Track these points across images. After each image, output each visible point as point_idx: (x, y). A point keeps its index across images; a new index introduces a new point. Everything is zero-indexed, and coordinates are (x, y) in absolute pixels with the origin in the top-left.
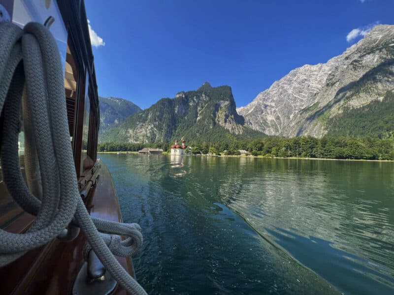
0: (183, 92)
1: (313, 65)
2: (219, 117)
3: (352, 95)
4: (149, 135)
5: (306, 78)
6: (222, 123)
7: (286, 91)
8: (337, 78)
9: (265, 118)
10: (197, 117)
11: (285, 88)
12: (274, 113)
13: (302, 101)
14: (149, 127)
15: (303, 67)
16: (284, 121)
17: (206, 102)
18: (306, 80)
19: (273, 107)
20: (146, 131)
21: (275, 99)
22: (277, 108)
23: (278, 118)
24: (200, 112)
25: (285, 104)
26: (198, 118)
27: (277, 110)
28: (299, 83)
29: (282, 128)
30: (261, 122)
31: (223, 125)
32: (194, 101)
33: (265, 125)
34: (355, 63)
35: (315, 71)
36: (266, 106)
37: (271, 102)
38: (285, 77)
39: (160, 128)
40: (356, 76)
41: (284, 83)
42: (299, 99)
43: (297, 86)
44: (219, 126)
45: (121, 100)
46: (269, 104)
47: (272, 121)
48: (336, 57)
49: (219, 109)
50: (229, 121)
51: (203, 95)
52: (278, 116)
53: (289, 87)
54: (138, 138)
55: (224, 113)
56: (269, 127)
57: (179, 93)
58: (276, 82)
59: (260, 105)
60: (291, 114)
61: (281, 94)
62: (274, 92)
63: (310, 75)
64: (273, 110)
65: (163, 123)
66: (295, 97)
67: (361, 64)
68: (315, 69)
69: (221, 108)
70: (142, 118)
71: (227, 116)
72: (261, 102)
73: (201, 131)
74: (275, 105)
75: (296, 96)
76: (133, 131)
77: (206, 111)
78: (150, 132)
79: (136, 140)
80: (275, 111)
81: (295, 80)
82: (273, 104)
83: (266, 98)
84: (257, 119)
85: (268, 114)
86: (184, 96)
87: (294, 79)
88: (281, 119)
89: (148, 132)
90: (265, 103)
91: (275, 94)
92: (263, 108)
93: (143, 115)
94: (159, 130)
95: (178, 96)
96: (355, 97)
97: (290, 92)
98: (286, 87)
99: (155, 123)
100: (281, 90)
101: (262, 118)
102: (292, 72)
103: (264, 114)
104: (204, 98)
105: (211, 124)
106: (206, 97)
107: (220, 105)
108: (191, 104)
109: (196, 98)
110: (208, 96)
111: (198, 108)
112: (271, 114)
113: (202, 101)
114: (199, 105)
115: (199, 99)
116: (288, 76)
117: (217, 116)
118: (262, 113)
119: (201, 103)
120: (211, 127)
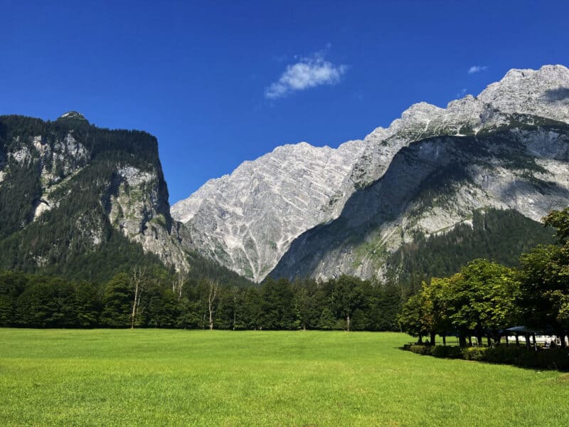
1: (316, 146)
3: (422, 210)
5: (305, 168)
6: (131, 233)
7: (267, 186)
8: (371, 175)
9: (221, 241)
10: (36, 203)
11: (266, 179)
12: (242, 231)
13: (299, 213)
15: (298, 145)
16: (264, 252)
17: (75, 162)
18: (304, 171)
19: (239, 218)
21: (243, 200)
22: (248, 220)
23: (250, 244)
24: (54, 188)
25: (266, 215)
26: (40, 209)
27: (248, 225)
28: (293, 175)
29: (259, 270)
30: (213, 249)
31: (137, 238)
32: (32, 149)
33: (221, 257)
34: (406, 153)
35: (320, 159)
36: (223, 213)
37: (235, 205)
38: (264, 158)
40: (412, 176)
41: (264, 170)
42: (292, 207)
43: (290, 180)
46: (231, 209)
47: (236, 250)
48: (353, 142)
49: (122, 190)
50: (154, 229)
51: (70, 139)
52: (251, 241)
53: (272, 179)
55: (138, 205)
58: (246, 163)
59: (209, 208)
60: (278, 240)
61: (257, 191)
62: (242, 184)
63: (311, 164)
64: (239, 224)
66: (287, 204)
67: (416, 156)
68: (318, 155)
69: (127, 187)
71: (147, 216)
72: (212, 201)
74: (244, 213)
75: (288, 201)
77: (76, 190)
80: (243, 228)
81: (285, 168)
82: (239, 211)
83: (224, 194)
84: (202, 242)
85: (227, 231)
87: (283, 166)
88: (257, 247)
90: (221, 205)
91: (243, 188)
92: (216, 217)
96: (428, 214)
97: (276, 189)
98: (268, 178)
100: (257, 183)
101: (214, 240)
102: (278, 149)
103: (218, 230)
104: (72, 147)
105: (96, 228)
106: (78, 148)
107: (124, 179)
108: (20, 156)
109: (42, 143)
110: (87, 146)
111: (46, 176)
112: (235, 233)
113: (62, 158)
114: (49, 168)
115: (52, 146)
116: (271, 157)
117: (114, 209)
118: (214, 228)
119: (58, 160)
120: (97, 241)
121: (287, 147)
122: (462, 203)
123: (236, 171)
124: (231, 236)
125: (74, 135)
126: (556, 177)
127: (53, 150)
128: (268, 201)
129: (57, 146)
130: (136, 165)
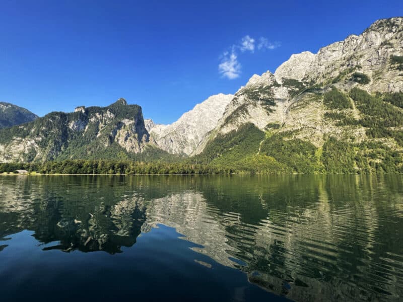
0: (84, 107)
2: (120, 134)
4: (27, 152)
6: (121, 142)
7: (204, 114)
9: (186, 137)
10: (97, 134)
11: (204, 111)
12: (194, 133)
14: (29, 143)
17: (110, 119)
18: (219, 106)
19: (194, 127)
20: (25, 148)
21: (196, 120)
22: (197, 128)
24: (102, 129)
26: (98, 136)
27: (197, 130)
28: (215, 108)
30: (182, 140)
31: (123, 143)
32: (96, 117)
33: (185, 143)
36: (188, 126)
37: (193, 122)
39: (43, 145)
41: (204, 107)
43: (213, 111)
44: (117, 144)
45: (7, 105)
46: (191, 124)
47: (191, 140)
49: (123, 127)
50: (130, 139)
51: (108, 112)
52: (197, 136)
53: (207, 110)
54: (12, 155)
55: (126, 132)
56: (188, 146)
57: (78, 108)
58: (198, 105)
59: (182, 124)
61: (201, 116)
62: (196, 114)
63: (222, 103)
64: (194, 129)
65: (50, 139)
68: (226, 98)
69: (125, 126)
70: (22, 132)
71: (128, 135)
72: (184, 122)
73: (93, 149)
74: (196, 125)
75: (212, 120)
76: (5, 147)
77: (107, 129)
78: (29, 149)
79: (7, 158)
80: (195, 131)
81: (212, 106)
82: (194, 125)
83: (189, 119)
84: (178, 138)
85: (190, 133)
86: (83, 111)
89: (26, 148)
90: (187, 123)
91: (196, 115)
92: (185, 128)
93: (25, 129)
94: (42, 147)
95: (76, 110)
97: (207, 115)
99: (37, 139)
100: (201, 113)
101: (183, 137)
102: (210, 98)
103: (185, 133)
104: (109, 115)
105: (106, 142)
106: (111, 114)
107: (124, 124)
108: (92, 120)
109: (99, 115)
110: (114, 113)
111: (101, 125)
112: (192, 134)
113: (106, 118)
114: (102, 122)
115: (102, 115)
116: (206, 101)
117: (118, 134)
118: (184, 132)
119: (105, 119)
120: (106, 145)
121: (214, 96)
122: (239, 121)
123: (194, 109)
124: (191, 135)
125: (109, 111)
126: (278, 107)
127: (103, 116)
128: (204, 120)
129: (104, 115)
130: (128, 118)
